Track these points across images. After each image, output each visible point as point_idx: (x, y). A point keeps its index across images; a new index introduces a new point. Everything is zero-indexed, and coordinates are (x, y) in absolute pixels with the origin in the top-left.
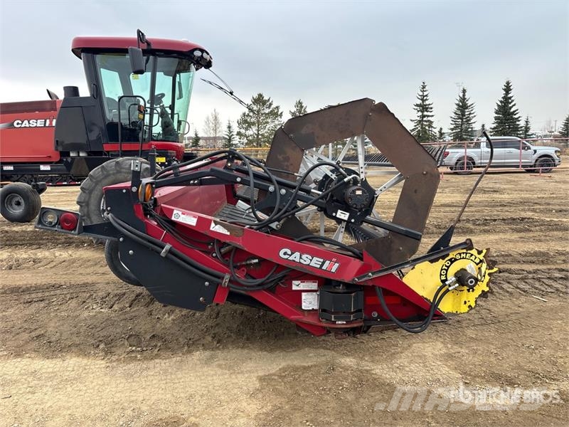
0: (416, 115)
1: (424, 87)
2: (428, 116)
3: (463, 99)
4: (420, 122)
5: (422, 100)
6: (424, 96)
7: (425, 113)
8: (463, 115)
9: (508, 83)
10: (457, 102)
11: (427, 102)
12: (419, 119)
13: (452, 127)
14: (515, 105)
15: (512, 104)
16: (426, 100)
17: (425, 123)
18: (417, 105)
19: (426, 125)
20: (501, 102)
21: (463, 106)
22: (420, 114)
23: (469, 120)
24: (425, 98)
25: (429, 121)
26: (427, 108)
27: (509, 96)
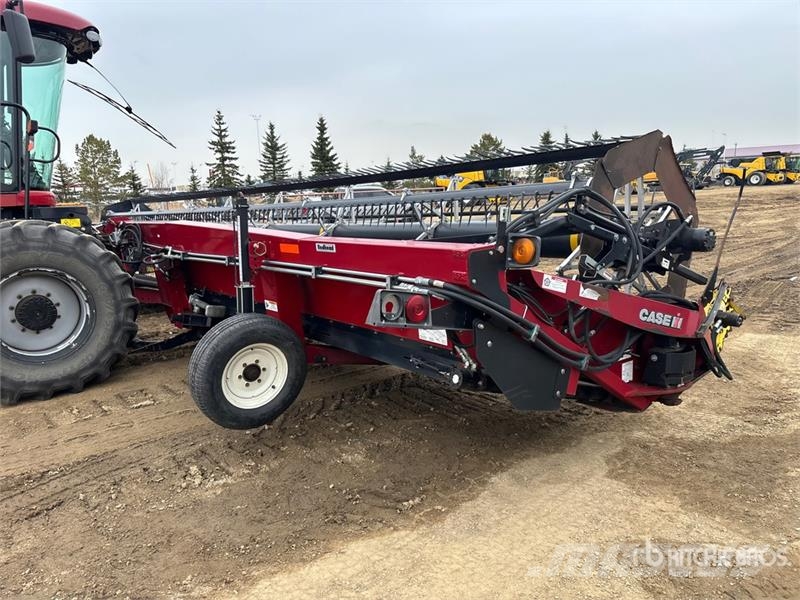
0: (214, 157)
1: (220, 118)
2: (232, 159)
3: (271, 138)
4: (221, 166)
5: (220, 135)
6: (222, 131)
7: (226, 155)
8: (275, 158)
9: (322, 120)
10: (265, 141)
11: (227, 140)
12: (218, 162)
13: (262, 174)
14: (332, 148)
15: (330, 147)
16: (225, 136)
17: (227, 169)
18: (213, 143)
19: (229, 172)
20: (317, 143)
21: (272, 147)
22: (219, 155)
23: (282, 166)
24: (223, 133)
25: (231, 165)
26: (229, 147)
27: (325, 136)
